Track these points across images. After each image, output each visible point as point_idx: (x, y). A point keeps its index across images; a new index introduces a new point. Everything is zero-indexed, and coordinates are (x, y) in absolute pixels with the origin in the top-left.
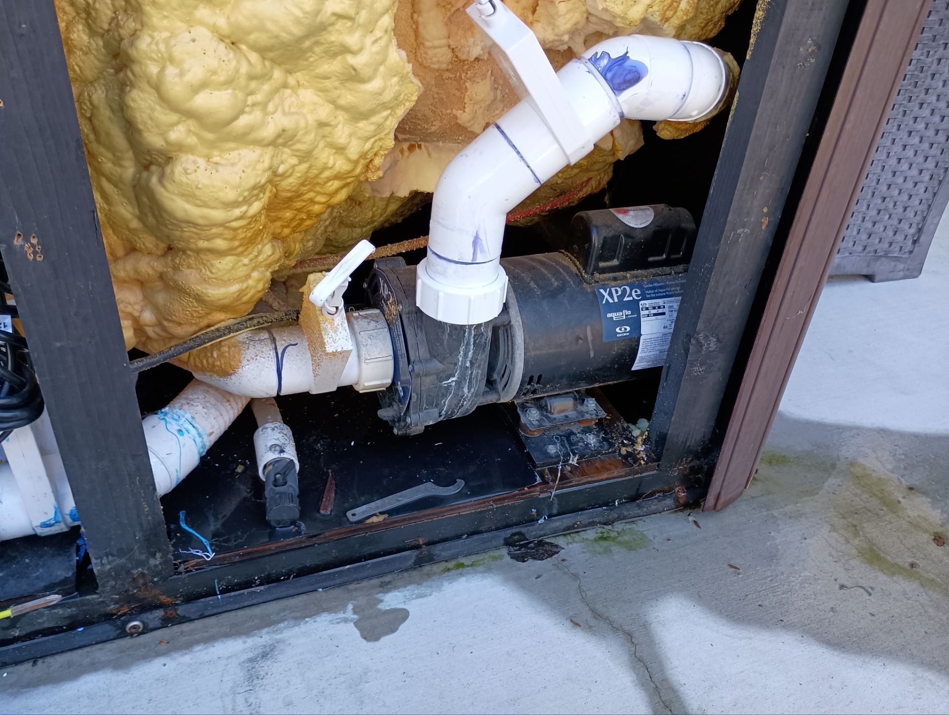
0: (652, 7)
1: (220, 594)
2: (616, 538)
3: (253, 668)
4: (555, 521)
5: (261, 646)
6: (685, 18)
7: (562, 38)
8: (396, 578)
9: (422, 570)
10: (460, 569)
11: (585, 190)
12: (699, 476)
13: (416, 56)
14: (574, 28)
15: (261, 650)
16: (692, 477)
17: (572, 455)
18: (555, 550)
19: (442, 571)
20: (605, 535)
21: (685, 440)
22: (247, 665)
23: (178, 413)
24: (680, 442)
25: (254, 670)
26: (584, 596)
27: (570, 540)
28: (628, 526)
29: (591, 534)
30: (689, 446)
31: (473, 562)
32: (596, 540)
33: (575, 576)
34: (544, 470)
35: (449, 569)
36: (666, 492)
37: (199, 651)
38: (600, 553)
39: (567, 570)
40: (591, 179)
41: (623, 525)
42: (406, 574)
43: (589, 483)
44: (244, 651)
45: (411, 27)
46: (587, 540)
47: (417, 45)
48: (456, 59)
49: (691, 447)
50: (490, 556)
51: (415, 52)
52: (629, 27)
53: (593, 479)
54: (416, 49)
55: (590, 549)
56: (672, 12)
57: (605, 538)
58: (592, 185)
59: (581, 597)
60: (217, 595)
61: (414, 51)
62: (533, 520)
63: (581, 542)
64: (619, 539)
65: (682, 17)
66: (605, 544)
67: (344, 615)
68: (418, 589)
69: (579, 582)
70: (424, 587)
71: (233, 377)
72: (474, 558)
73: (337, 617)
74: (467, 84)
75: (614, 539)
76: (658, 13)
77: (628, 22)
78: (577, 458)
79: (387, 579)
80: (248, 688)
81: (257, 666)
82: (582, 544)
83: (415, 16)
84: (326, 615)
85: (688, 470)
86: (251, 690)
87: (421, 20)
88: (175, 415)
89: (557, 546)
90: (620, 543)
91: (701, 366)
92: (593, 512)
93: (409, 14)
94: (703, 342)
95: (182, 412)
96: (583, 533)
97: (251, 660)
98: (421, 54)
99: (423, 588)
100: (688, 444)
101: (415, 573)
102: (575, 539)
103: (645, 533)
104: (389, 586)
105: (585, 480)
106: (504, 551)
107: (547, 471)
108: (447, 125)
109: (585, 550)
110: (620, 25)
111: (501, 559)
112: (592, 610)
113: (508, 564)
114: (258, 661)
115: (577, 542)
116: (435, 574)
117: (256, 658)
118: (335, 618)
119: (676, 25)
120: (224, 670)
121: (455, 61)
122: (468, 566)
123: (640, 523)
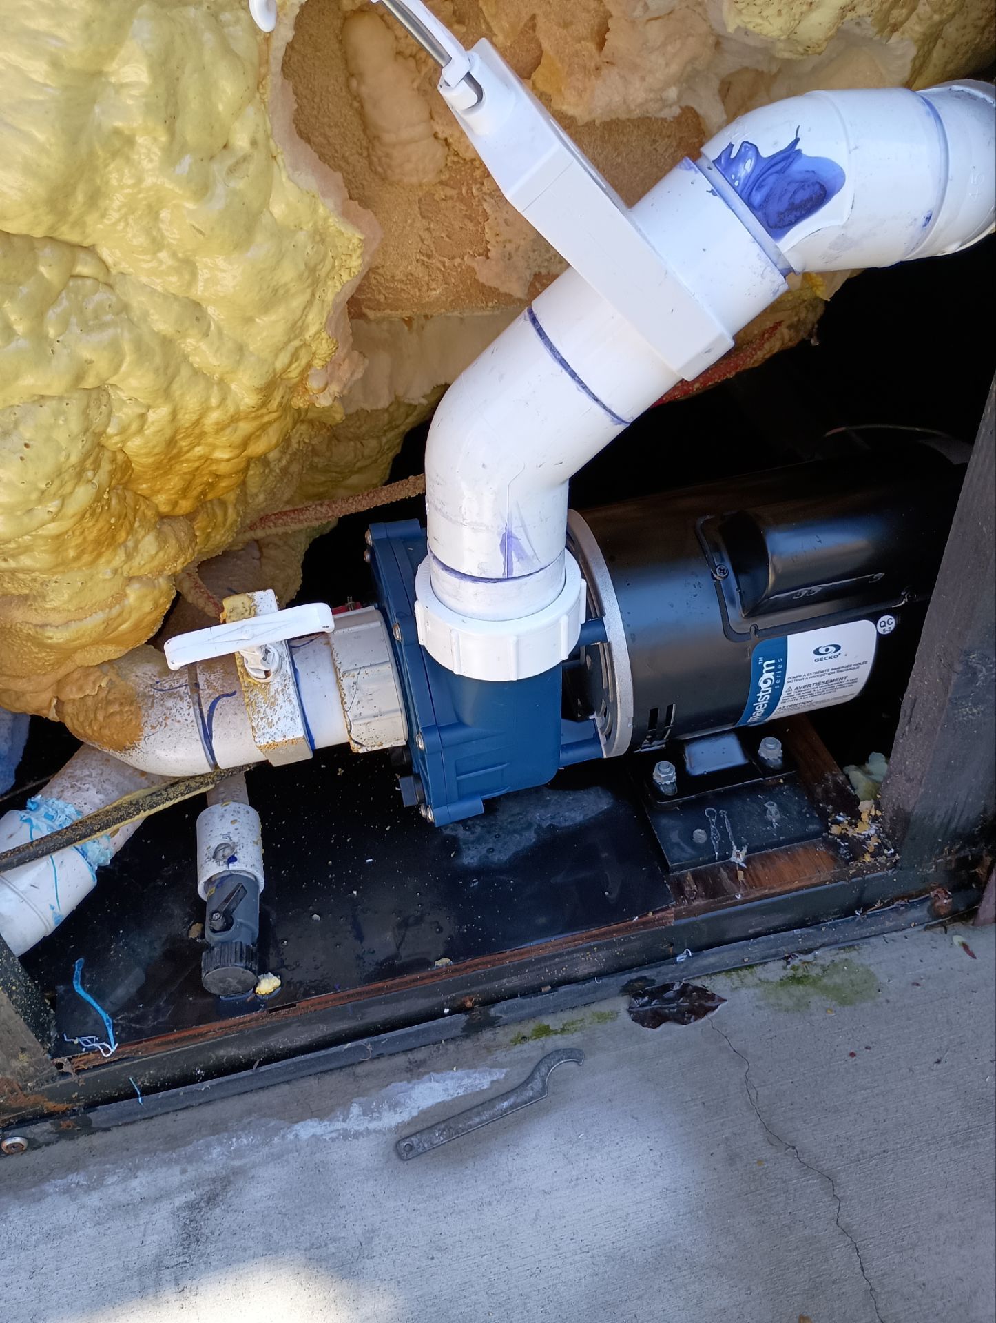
0: (853, 9)
1: (142, 1095)
2: (820, 978)
3: (191, 1221)
4: (708, 956)
5: (208, 1180)
6: (936, 17)
7: (664, 95)
8: (435, 1054)
9: (478, 1039)
10: (543, 1039)
11: (767, 346)
12: (977, 870)
13: (371, 163)
14: (689, 68)
15: (207, 1188)
16: (963, 873)
17: (735, 847)
18: (710, 1004)
19: (512, 1041)
20: (800, 973)
21: (946, 821)
22: (184, 1214)
23: (54, 806)
24: (937, 826)
25: (193, 1224)
26: (754, 1097)
27: (737, 983)
28: (844, 955)
29: (775, 971)
30: (956, 828)
31: (565, 1025)
32: (783, 983)
33: (740, 1056)
34: (683, 876)
35: (524, 1038)
36: (915, 897)
37: (113, 1184)
38: (787, 1010)
39: (726, 1043)
40: (780, 323)
41: (834, 952)
42: (451, 1047)
43: (766, 897)
44: (181, 1189)
45: (351, 105)
46: (767, 982)
47: (370, 141)
48: (456, 159)
49: (958, 831)
50: (594, 1014)
51: (369, 155)
52: (805, 57)
53: (773, 891)
54: (367, 149)
55: (772, 1001)
56: (905, 11)
57: (799, 979)
58: (782, 334)
59: (748, 1099)
60: (136, 1096)
61: (365, 154)
62: (668, 958)
63: (757, 985)
64: (825, 980)
65: (931, 18)
66: (799, 990)
67: (345, 1125)
68: (469, 1077)
69: (746, 1068)
70: (480, 1073)
71: (133, 753)
72: (567, 1016)
73: (332, 1128)
74: (485, 205)
75: (815, 982)
76: (869, 20)
77: (801, 49)
78: (745, 851)
79: (420, 1055)
80: (181, 1260)
81: (198, 1217)
82: (757, 991)
83: (354, 83)
84: (315, 1124)
85: (953, 865)
86: (186, 1262)
87: (364, 90)
88: (50, 809)
89: (712, 997)
90: (825, 989)
91: (975, 705)
92: (776, 940)
93: (342, 79)
94: (979, 666)
95: (60, 804)
96: (760, 968)
97: (192, 1206)
98: (380, 160)
99: (477, 1075)
100: (953, 826)
101: (467, 1044)
102: (745, 981)
103: (872, 969)
104: (422, 1070)
105: (758, 894)
106: (622, 1004)
107: (689, 878)
108: (457, 286)
109: (761, 1003)
110: (786, 55)
111: (613, 1019)
112: (766, 1127)
113: (625, 1028)
114: (201, 1208)
115: (748, 987)
116: (499, 1046)
117: (198, 1203)
118: (329, 1129)
119: (916, 36)
120: (147, 1223)
121: (453, 162)
122: (556, 1033)
123: (866, 949)
